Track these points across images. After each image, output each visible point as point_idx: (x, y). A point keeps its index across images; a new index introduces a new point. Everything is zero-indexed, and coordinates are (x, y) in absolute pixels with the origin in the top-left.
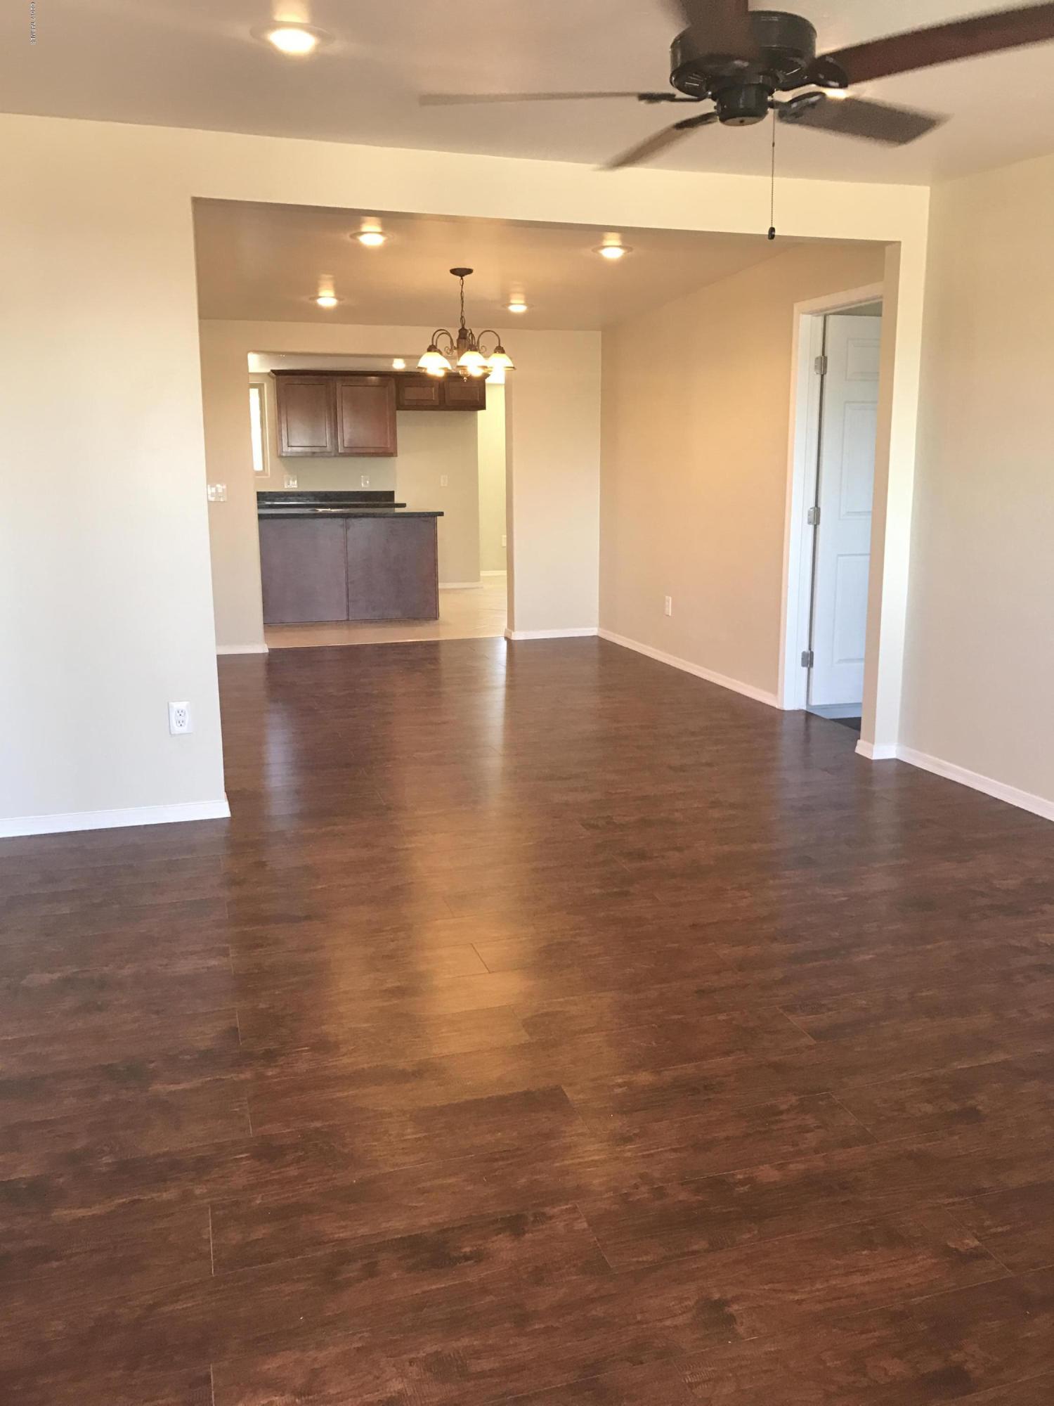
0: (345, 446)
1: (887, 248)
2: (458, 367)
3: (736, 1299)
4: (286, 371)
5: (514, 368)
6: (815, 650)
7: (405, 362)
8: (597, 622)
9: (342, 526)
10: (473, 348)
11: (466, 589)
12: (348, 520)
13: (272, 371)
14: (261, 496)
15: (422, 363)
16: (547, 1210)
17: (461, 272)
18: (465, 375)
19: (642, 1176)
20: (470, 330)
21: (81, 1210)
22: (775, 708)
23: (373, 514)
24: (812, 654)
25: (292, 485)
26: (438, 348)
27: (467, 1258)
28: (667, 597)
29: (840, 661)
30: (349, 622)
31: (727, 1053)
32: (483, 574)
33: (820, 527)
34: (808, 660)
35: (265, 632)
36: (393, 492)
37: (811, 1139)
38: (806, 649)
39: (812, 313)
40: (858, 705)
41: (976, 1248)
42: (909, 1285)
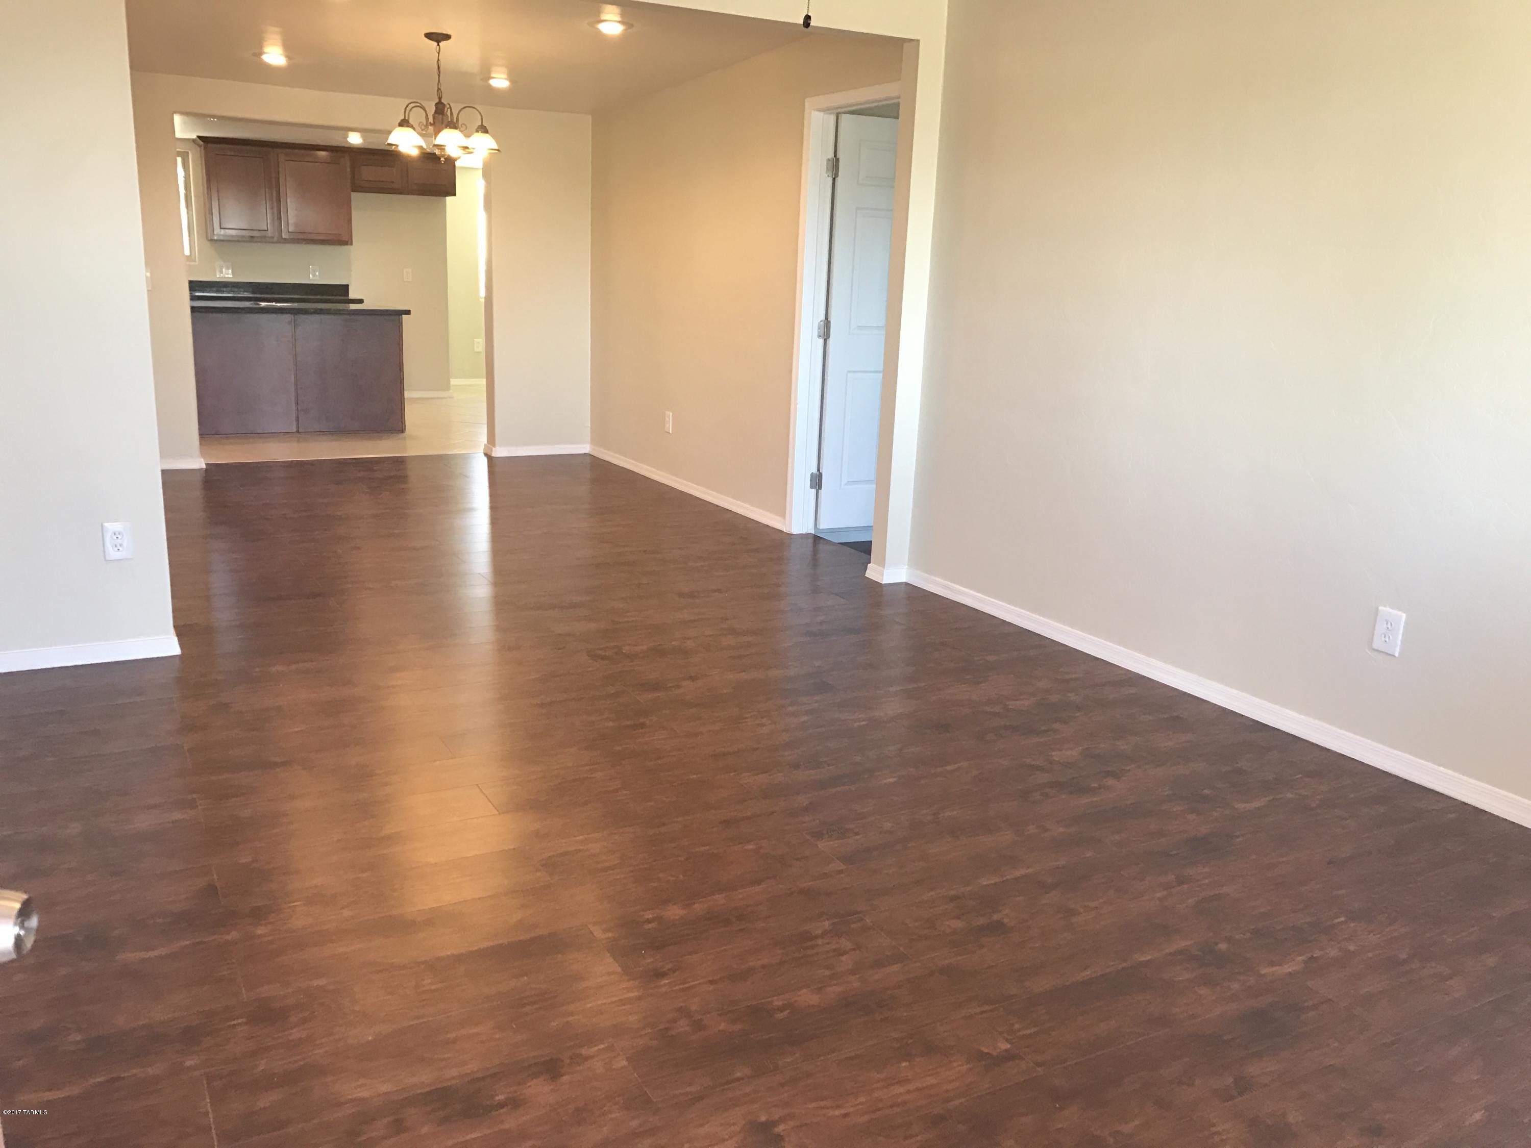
0: (290, 231)
1: (906, 45)
2: (435, 145)
3: (782, 1120)
4: (218, 138)
5: (498, 150)
6: (824, 471)
7: (362, 137)
8: (588, 438)
9: (290, 323)
10: (453, 125)
11: (432, 398)
12: (296, 316)
13: (199, 137)
14: (194, 286)
15: (391, 140)
16: (585, 1051)
17: (438, 37)
18: (443, 156)
19: (680, 1010)
20: (449, 104)
21: (47, 1094)
22: (782, 532)
23: (327, 310)
24: (820, 475)
25: (227, 275)
26: (411, 121)
27: (501, 1105)
28: (667, 412)
29: (850, 483)
30: (300, 433)
31: (759, 883)
32: (453, 382)
33: (831, 341)
34: (817, 481)
35: (200, 444)
36: (347, 286)
37: (847, 961)
38: (815, 470)
39: (826, 110)
40: (868, 528)
41: (1006, 1051)
42: (947, 1091)
